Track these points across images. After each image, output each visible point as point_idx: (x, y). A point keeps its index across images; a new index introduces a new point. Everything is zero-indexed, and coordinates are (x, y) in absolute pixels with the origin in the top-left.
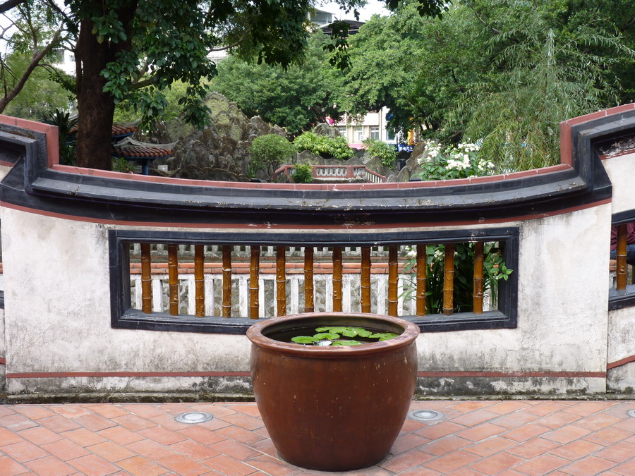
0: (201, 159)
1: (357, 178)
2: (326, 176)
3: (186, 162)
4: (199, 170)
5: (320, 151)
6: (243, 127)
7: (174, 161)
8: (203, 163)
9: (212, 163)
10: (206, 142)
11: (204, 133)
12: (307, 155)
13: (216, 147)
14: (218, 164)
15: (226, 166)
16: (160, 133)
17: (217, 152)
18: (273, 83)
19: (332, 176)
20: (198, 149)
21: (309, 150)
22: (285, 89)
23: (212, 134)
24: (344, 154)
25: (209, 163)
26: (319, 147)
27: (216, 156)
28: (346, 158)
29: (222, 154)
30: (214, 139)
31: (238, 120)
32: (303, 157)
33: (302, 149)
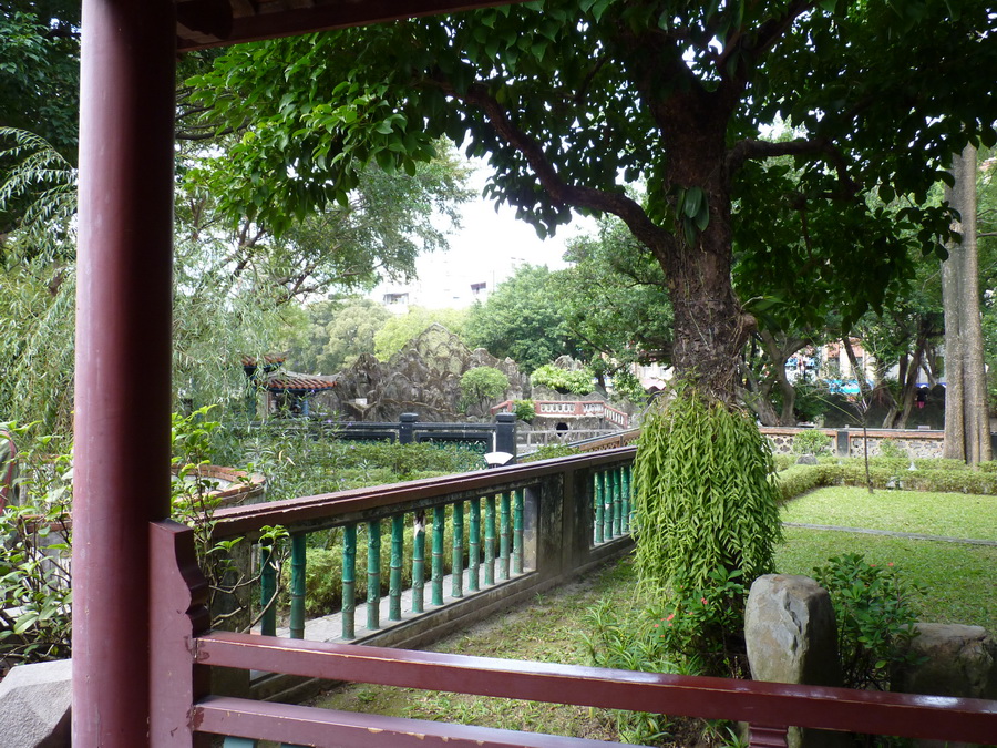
0: (401, 393)
1: (587, 415)
2: (552, 413)
3: (385, 396)
4: (396, 404)
5: (556, 386)
6: (464, 359)
7: (374, 394)
8: (404, 397)
9: (415, 396)
10: (409, 375)
11: (409, 365)
12: (542, 389)
13: (422, 381)
14: (421, 399)
15: (430, 400)
16: (368, 366)
17: (422, 385)
18: (514, 314)
19: (557, 413)
20: (399, 382)
21: (545, 384)
22: (526, 319)
23: (418, 367)
24: (582, 389)
25: (410, 397)
26: (554, 381)
27: (420, 390)
28: (585, 393)
29: (427, 388)
30: (419, 372)
31: (458, 352)
32: (537, 391)
33: (538, 383)
